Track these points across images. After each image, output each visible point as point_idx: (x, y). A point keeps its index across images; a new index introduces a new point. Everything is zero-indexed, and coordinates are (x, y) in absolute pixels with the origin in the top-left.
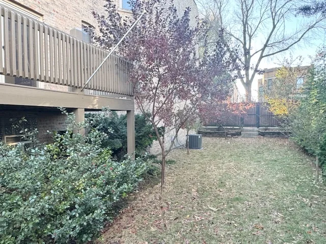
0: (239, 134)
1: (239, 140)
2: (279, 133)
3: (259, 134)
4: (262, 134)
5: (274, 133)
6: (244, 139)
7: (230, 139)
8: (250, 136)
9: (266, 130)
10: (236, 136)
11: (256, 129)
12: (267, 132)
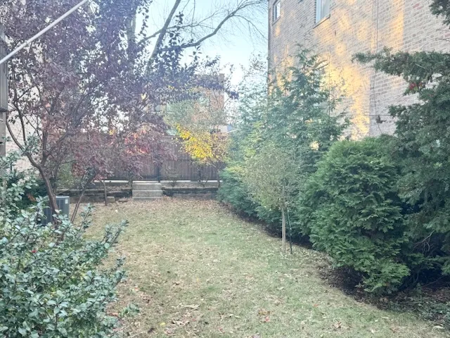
0: (128, 194)
1: (130, 205)
2: (195, 191)
3: (164, 193)
4: (169, 193)
5: (188, 191)
6: (140, 204)
7: (114, 205)
8: (148, 197)
9: (173, 185)
10: (124, 199)
11: (157, 184)
12: (177, 190)
